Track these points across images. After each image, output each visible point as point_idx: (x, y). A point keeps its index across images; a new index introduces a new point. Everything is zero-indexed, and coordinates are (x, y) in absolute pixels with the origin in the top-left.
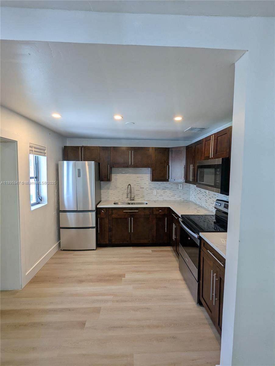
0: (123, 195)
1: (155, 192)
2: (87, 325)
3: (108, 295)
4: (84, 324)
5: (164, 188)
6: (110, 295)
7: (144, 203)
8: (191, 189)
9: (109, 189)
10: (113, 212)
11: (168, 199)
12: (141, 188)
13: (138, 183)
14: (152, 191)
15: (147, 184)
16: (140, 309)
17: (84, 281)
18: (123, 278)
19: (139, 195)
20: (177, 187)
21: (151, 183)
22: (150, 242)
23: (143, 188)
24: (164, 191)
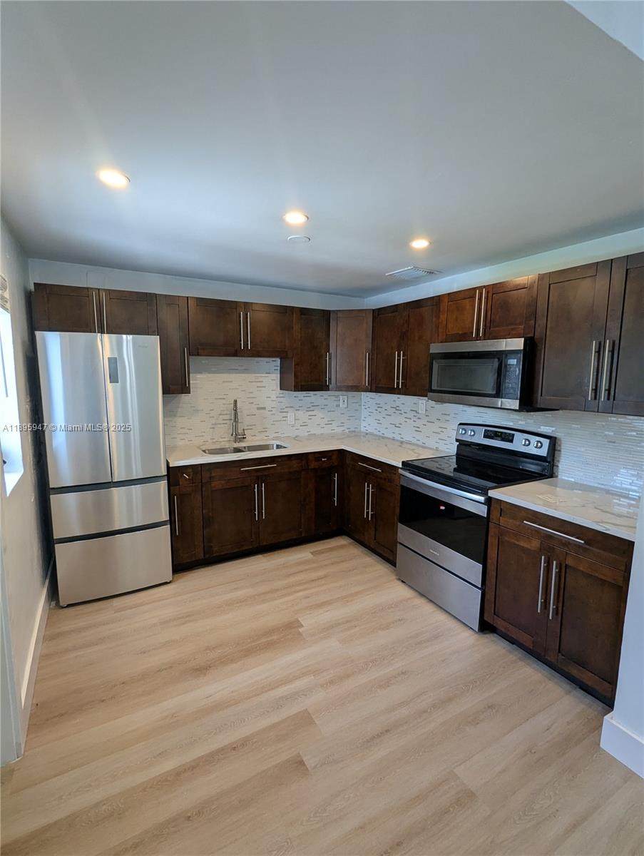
0: (213, 428)
1: (291, 416)
2: (310, 762)
3: (296, 678)
4: (301, 763)
5: (310, 406)
6: (304, 674)
7: (273, 445)
8: (363, 407)
9: (175, 416)
10: (213, 475)
11: (318, 431)
12: (258, 409)
13: (251, 395)
14: (284, 414)
15: (274, 397)
16: (391, 681)
17: (210, 667)
18: (300, 630)
19: (255, 425)
20: (336, 403)
21: (281, 395)
22: (303, 535)
23: (264, 408)
24: (310, 413)
